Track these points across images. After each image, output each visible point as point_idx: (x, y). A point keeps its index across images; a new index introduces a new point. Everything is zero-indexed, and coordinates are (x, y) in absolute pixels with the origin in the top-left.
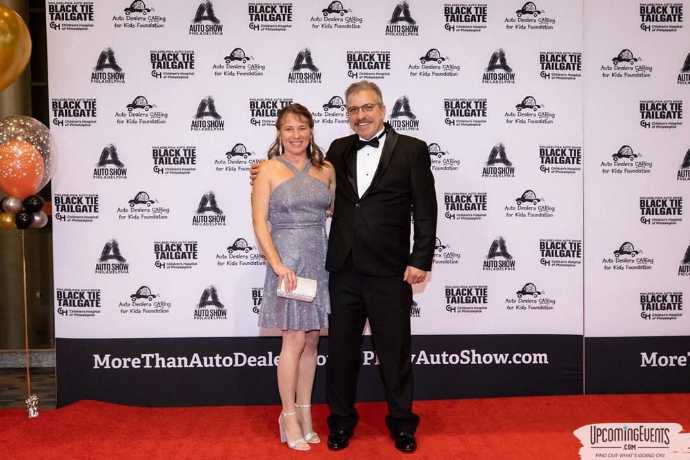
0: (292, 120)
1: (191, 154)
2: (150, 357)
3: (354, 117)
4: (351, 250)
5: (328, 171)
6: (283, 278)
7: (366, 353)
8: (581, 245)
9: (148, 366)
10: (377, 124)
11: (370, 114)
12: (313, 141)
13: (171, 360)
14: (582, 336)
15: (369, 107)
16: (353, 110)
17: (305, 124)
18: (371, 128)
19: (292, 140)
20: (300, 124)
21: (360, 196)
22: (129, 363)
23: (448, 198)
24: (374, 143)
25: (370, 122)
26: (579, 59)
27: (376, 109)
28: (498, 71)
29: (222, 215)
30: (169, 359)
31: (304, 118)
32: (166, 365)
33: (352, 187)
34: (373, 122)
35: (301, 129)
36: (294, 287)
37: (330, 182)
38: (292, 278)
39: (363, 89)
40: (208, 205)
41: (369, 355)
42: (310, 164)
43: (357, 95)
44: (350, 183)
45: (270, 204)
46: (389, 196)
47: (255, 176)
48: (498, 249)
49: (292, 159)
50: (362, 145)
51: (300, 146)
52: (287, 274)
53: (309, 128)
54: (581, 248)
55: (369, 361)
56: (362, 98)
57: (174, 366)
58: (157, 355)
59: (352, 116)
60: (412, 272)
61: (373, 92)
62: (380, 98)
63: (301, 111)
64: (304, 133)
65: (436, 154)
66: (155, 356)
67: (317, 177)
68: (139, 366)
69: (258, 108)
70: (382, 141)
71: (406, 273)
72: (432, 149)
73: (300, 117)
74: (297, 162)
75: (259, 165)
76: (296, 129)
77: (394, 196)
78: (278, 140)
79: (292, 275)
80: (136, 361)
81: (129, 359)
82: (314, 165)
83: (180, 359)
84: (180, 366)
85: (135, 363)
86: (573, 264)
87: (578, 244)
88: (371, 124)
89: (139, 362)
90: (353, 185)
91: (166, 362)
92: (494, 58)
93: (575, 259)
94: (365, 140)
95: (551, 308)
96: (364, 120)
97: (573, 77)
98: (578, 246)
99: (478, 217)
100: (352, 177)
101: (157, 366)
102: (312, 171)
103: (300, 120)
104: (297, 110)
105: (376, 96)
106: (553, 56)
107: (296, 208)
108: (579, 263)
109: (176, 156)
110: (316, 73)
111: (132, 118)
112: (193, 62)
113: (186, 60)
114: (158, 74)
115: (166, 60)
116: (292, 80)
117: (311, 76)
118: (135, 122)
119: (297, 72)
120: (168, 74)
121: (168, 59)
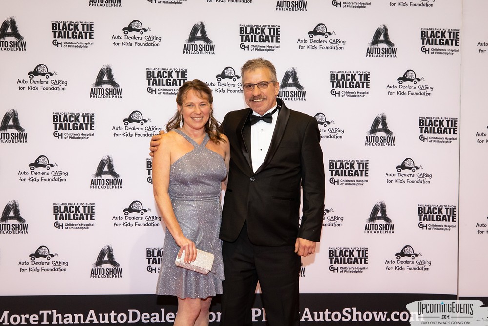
0: (193, 97)
1: (90, 120)
2: (48, 314)
3: (250, 93)
4: (246, 221)
5: (224, 145)
6: (184, 248)
7: (253, 310)
8: (457, 210)
9: (45, 322)
10: (271, 101)
11: (265, 91)
12: (212, 116)
13: (68, 317)
14: (456, 296)
15: (264, 84)
16: (247, 86)
17: (206, 101)
18: (266, 104)
19: (193, 115)
20: (201, 100)
21: (255, 170)
22: (27, 320)
23: (332, 165)
24: (268, 118)
25: (264, 99)
26: (457, 35)
27: (270, 86)
28: (381, 46)
29: (118, 179)
31: (205, 95)
32: (63, 321)
33: (247, 162)
34: (267, 99)
35: (202, 104)
36: (193, 259)
37: (226, 154)
38: (193, 251)
39: (259, 67)
40: (106, 168)
41: (256, 312)
42: (208, 138)
43: (252, 73)
44: (245, 158)
45: (170, 176)
46: (282, 171)
47: (156, 148)
48: (379, 214)
49: (191, 133)
50: (256, 120)
51: (200, 121)
52: (189, 246)
53: (209, 104)
54: (456, 213)
55: (256, 318)
56: (257, 76)
57: (71, 322)
58: (55, 312)
59: (248, 92)
60: (302, 243)
61: (269, 70)
62: (274, 76)
63: (202, 87)
64: (205, 109)
65: (322, 123)
66: (52, 313)
67: (215, 151)
68: (37, 323)
69: (155, 78)
70: (275, 117)
71: (297, 245)
72: (318, 119)
73: (201, 94)
74: (196, 136)
75: (160, 137)
76: (197, 105)
77: (286, 171)
78: (178, 115)
79: (193, 247)
80: (34, 317)
81: (27, 316)
82: (212, 140)
83: (76, 316)
84: (76, 322)
86: (448, 228)
87: (454, 209)
88: (265, 101)
89: (37, 318)
90: (248, 159)
91: (63, 318)
92: (378, 33)
93: (451, 223)
94: (258, 115)
95: (428, 269)
96: (259, 96)
97: (451, 52)
98: (454, 211)
99: (360, 183)
100: (247, 152)
101: (55, 322)
102: (210, 145)
103: (201, 96)
104: (198, 87)
105: (270, 73)
106: (433, 32)
107: (196, 181)
108: (454, 227)
109: (75, 121)
110: (209, 45)
111: (33, 85)
112: (93, 32)
113: (86, 31)
114: (59, 44)
115: (66, 30)
116: (187, 51)
117: (205, 48)
118: (36, 89)
119: (192, 43)
120: (69, 43)
121: (69, 29)
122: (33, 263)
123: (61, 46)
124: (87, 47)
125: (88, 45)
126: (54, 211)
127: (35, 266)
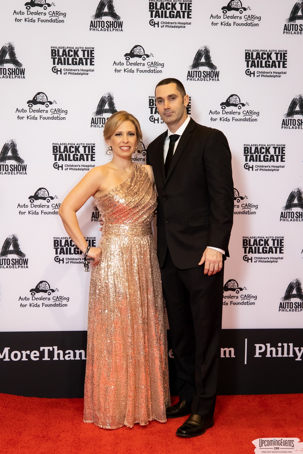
2: (49, 350)
7: (257, 346)
9: (46, 358)
13: (69, 353)
22: (28, 356)
30: (67, 352)
32: (64, 357)
41: (260, 348)
55: (260, 354)
57: (72, 358)
58: (56, 348)
66: (53, 349)
68: (38, 359)
80: (35, 354)
81: (28, 352)
83: (78, 352)
84: (78, 358)
85: (34, 355)
89: (38, 354)
91: (64, 354)
101: (56, 358)
109: (76, 152)
110: (214, 71)
111: (33, 114)
112: (94, 59)
113: (86, 57)
114: (59, 71)
115: (66, 56)
116: (191, 78)
117: (209, 74)
118: (35, 118)
119: (195, 70)
120: (69, 70)
121: (69, 56)
122: (34, 298)
123: (61, 74)
124: (87, 74)
125: (88, 72)
126: (55, 246)
127: (35, 302)
